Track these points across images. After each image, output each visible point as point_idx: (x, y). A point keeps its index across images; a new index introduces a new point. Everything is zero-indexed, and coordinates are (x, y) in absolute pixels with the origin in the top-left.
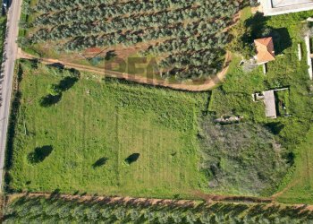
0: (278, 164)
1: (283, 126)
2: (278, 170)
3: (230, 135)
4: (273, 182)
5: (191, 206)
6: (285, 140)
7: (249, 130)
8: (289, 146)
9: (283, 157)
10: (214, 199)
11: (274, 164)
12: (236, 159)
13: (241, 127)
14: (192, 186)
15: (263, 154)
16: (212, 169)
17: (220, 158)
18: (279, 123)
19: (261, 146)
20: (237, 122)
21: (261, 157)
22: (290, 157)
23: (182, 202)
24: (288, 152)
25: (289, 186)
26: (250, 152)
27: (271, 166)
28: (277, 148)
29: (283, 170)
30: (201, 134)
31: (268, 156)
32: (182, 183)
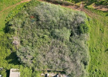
0: (20, 25)
1: (7, 59)
2: (20, 20)
3: (59, 61)
4: (28, 11)
5: (97, 5)
6: (8, 46)
7: (39, 62)
8: (5, 39)
9: (14, 30)
10: (78, 7)
11: (23, 26)
12: (56, 37)
13: (46, 67)
14: (94, 20)
15: (31, 37)
16: (79, 32)
17: (70, 40)
18: (9, 63)
19: (31, 44)
20: (49, 71)
21: (33, 34)
22: (7, 29)
23: (104, 9)
24: (8, 35)
25: (15, 6)
26: (41, 40)
27: (25, 25)
28: (16, 40)
29: (16, 20)
30: (83, 66)
31: (27, 34)
32: (102, 25)
